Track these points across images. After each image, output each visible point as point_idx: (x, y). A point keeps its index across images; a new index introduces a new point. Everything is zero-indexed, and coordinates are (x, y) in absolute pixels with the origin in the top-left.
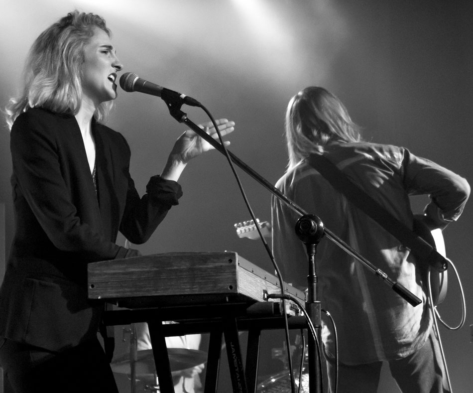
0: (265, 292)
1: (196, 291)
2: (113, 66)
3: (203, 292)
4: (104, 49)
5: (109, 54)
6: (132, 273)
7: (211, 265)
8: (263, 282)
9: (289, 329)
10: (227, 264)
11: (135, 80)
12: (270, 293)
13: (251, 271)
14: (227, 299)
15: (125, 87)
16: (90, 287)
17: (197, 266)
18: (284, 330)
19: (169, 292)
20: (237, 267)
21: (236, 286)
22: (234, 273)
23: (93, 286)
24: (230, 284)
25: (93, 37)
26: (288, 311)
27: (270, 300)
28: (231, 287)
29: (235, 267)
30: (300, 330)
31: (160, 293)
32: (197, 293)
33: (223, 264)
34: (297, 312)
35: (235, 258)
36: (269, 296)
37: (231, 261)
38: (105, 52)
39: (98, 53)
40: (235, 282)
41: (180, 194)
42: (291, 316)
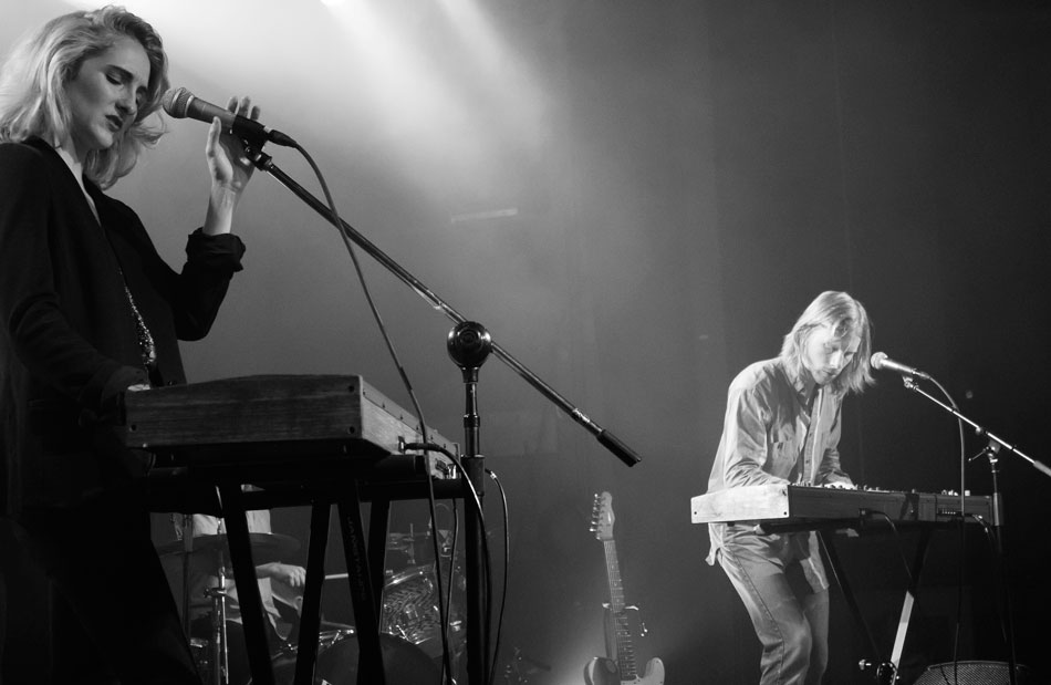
0: (401, 439)
1: (298, 435)
3: (308, 437)
7: (321, 395)
8: (399, 424)
9: (436, 498)
10: (347, 393)
11: (190, 100)
12: (408, 441)
13: (381, 405)
14: (345, 449)
15: (172, 112)
16: (131, 430)
18: (427, 500)
19: (256, 437)
20: (363, 399)
21: (360, 428)
22: (357, 407)
23: (134, 428)
24: (350, 425)
26: (433, 472)
27: (409, 452)
28: (352, 430)
29: (358, 398)
30: (451, 500)
31: (239, 439)
32: (298, 438)
33: (342, 394)
34: (446, 472)
35: (358, 385)
36: (408, 446)
37: (351, 389)
40: (358, 420)
41: (242, 249)
42: (438, 479)
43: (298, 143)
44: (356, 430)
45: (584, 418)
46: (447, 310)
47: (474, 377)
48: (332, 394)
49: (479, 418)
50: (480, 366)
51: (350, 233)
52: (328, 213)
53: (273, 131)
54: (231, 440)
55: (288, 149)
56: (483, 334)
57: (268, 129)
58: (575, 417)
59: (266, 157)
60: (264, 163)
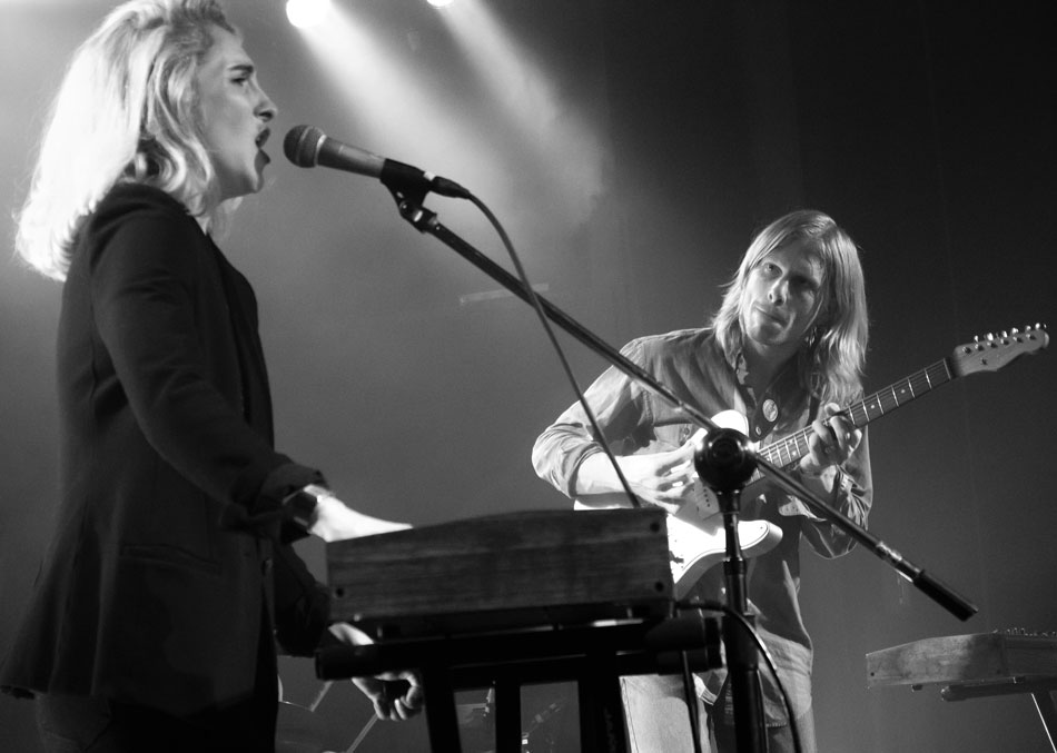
2: (256, 113)
4: (238, 73)
5: (245, 83)
6: (430, 560)
7: (610, 538)
10: (649, 535)
11: (321, 141)
15: (297, 159)
16: (334, 596)
17: (580, 541)
23: (340, 592)
24: (656, 580)
25: (213, 47)
31: (496, 603)
33: (639, 533)
37: (654, 528)
38: (238, 81)
39: (227, 84)
43: (473, 192)
44: (666, 584)
45: (894, 555)
46: (691, 413)
47: (735, 505)
48: (626, 535)
49: (744, 561)
50: (741, 488)
51: (550, 313)
52: (518, 287)
53: (437, 179)
54: (483, 605)
55: (459, 201)
56: (744, 444)
57: (430, 176)
58: (881, 553)
59: (429, 214)
60: (427, 224)
